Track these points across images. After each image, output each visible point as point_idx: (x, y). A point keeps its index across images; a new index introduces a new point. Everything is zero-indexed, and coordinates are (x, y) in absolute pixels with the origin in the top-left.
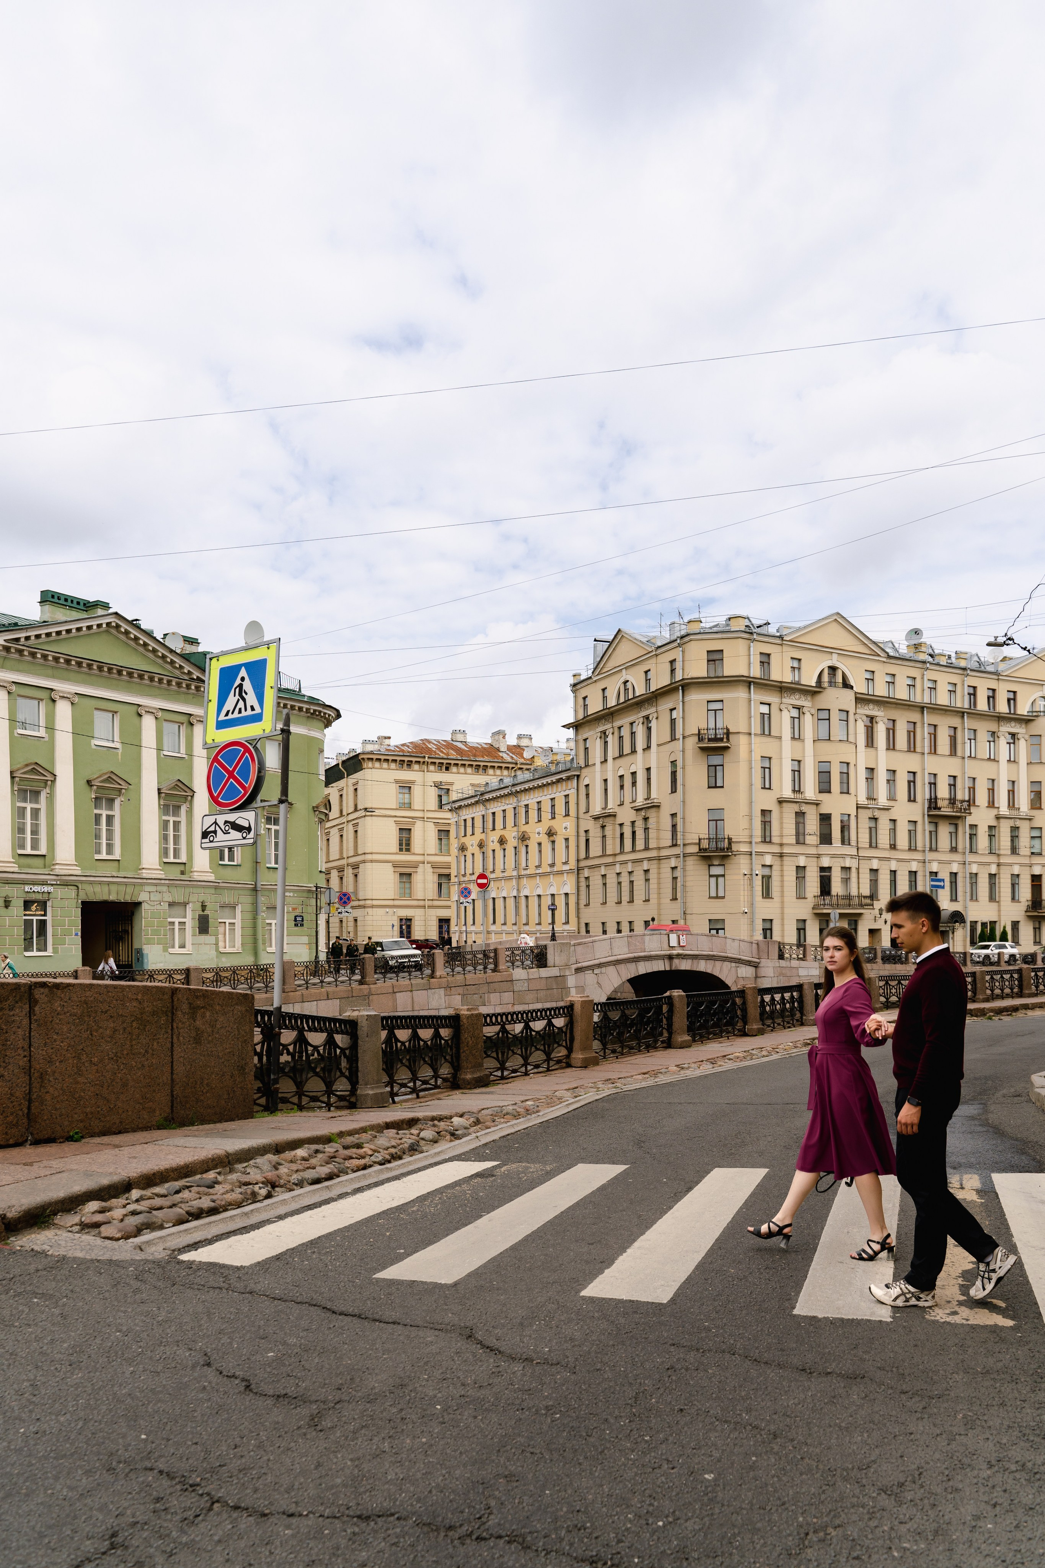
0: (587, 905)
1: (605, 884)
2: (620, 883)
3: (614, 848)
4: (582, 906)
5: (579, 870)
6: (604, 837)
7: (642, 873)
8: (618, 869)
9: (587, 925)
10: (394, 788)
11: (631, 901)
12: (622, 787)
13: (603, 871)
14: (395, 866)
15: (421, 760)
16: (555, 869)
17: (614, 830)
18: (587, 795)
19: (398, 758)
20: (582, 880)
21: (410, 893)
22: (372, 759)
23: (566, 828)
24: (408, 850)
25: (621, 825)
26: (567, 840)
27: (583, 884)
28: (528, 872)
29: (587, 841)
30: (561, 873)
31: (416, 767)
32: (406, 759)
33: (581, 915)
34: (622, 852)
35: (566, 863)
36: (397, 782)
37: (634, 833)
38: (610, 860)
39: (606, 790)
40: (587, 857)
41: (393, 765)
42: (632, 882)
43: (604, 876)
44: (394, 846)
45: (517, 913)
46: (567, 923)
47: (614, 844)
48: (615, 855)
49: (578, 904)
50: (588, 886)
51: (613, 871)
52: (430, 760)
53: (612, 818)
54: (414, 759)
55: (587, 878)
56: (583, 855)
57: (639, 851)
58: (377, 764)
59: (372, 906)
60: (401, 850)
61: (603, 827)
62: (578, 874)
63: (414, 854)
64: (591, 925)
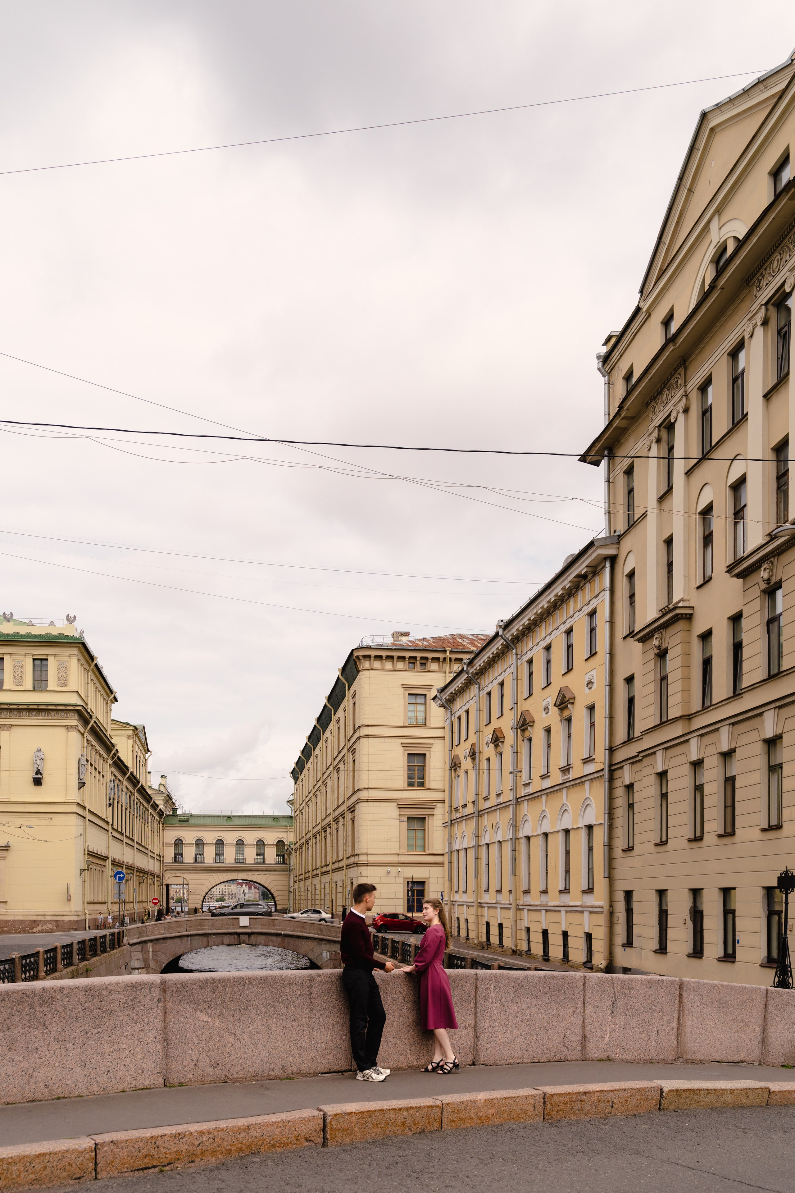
0: (629, 849)
1: (664, 796)
2: (699, 788)
3: (686, 701)
4: (618, 852)
5: (613, 769)
6: (664, 678)
7: (759, 748)
8: (694, 750)
9: (628, 895)
10: (401, 696)
11: (729, 832)
12: (708, 539)
13: (659, 763)
14: (402, 806)
15: (441, 656)
16: (572, 775)
17: (687, 654)
18: (632, 596)
19: (407, 654)
20: (620, 792)
21: (424, 846)
22: (369, 657)
23: (590, 683)
24: (422, 784)
25: (706, 636)
26: (591, 708)
27: (621, 802)
28: (530, 790)
29: (631, 701)
30: (579, 781)
31: (434, 666)
32: (419, 655)
33: (618, 874)
34: (707, 706)
35: (587, 761)
36: (405, 687)
37: (737, 648)
38: (676, 731)
39: (670, 565)
40: (630, 740)
41: (400, 665)
42: (730, 781)
43: (662, 775)
44: (400, 779)
45: (514, 873)
46: (590, 890)
47: (686, 690)
48: (688, 717)
49: (610, 846)
50: (631, 806)
51: (683, 759)
52: (454, 656)
53: (681, 625)
54: (430, 655)
55: (630, 788)
56: (621, 735)
57: (753, 687)
58: (377, 664)
59: (367, 864)
60: (411, 784)
61: (662, 654)
62: (611, 779)
63: (429, 790)
64: (635, 897)
